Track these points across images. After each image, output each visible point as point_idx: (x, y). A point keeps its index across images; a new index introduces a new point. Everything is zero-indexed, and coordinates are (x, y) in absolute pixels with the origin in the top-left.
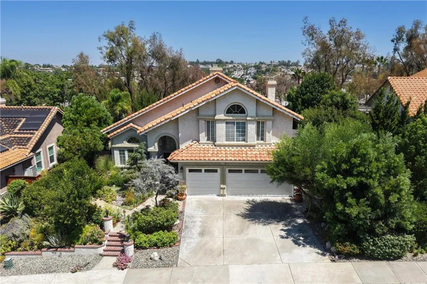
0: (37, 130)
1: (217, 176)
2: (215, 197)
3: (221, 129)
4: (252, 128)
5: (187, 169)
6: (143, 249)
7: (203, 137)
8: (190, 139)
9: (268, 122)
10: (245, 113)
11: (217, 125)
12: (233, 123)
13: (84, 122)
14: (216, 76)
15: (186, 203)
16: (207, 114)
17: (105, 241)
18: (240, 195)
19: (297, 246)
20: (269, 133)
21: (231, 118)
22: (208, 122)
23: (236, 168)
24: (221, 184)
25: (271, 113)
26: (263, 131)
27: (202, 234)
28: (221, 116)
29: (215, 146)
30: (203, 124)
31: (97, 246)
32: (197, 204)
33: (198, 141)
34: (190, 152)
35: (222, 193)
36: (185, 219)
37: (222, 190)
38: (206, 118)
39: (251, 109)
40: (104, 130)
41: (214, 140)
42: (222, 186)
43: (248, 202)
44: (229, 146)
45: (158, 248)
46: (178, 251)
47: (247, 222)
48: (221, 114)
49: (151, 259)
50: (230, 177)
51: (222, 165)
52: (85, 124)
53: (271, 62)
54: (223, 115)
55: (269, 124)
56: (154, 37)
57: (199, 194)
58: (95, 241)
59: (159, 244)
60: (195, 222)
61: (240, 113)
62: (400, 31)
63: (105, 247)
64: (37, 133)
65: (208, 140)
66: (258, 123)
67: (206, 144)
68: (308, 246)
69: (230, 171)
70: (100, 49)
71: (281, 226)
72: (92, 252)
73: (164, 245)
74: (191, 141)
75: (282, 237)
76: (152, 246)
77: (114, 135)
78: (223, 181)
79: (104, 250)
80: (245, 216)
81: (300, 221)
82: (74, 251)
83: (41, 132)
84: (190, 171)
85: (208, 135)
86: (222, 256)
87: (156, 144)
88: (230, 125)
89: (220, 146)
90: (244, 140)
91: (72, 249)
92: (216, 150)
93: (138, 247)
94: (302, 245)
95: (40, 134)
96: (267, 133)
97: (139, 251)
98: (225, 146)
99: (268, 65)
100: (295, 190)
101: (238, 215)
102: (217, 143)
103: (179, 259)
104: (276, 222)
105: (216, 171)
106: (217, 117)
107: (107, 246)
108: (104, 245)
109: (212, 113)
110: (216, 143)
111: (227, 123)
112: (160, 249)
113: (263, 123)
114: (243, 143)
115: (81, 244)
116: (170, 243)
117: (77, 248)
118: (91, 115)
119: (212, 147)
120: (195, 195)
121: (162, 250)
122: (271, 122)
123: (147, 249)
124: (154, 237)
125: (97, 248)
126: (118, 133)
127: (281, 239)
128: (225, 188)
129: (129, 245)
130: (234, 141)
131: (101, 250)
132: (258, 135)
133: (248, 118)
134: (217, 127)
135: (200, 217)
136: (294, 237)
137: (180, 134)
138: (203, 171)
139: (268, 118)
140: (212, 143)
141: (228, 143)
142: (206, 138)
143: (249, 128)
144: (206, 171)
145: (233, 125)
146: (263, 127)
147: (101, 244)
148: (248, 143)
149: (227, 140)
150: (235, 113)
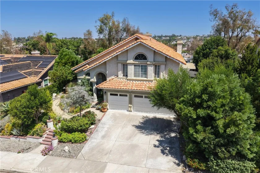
0: (46, 68)
1: (127, 99)
2: (125, 112)
3: (131, 70)
4: (151, 70)
5: (109, 94)
6: (63, 143)
7: (120, 74)
8: (113, 75)
9: (162, 65)
10: (146, 59)
11: (128, 66)
12: (139, 66)
13: (63, 64)
14: (136, 37)
15: (106, 114)
16: (123, 60)
17: (44, 135)
18: (142, 112)
19: (162, 154)
20: (163, 73)
21: (137, 62)
22: (124, 65)
23: (139, 94)
24: (129, 104)
25: (164, 60)
26: (159, 72)
27: (103, 137)
28: (131, 61)
29: (127, 80)
30: (120, 66)
31: (39, 138)
32: (112, 116)
33: (118, 76)
34: (111, 83)
35: (129, 109)
36: (99, 125)
37: (129, 108)
38: (122, 62)
39: (150, 57)
40: (73, 69)
41: (127, 76)
42: (130, 105)
43: (144, 117)
44: (135, 80)
45: (72, 143)
46: (83, 147)
47: (137, 131)
48: (131, 60)
49: (64, 151)
50: (135, 100)
51: (129, 92)
52: (64, 65)
53: (203, 35)
54: (132, 60)
55: (163, 67)
56: (125, 20)
57: (116, 109)
58: (38, 135)
59: (73, 141)
60: (104, 128)
61: (144, 59)
63: (44, 139)
64: (45, 69)
65: (124, 76)
66: (156, 66)
67: (122, 78)
68: (170, 155)
69: (135, 96)
70: (96, 27)
71: (158, 137)
72: (35, 140)
73: (76, 142)
74: (114, 76)
75: (155, 146)
76: (69, 142)
77: (78, 71)
78: (131, 102)
79: (43, 141)
80: (137, 127)
81: (173, 135)
82: (26, 139)
83: (47, 68)
84: (111, 94)
85: (124, 73)
86: (108, 155)
87: (95, 77)
88: (137, 67)
89: (130, 80)
90: (146, 77)
91: (25, 138)
92: (127, 82)
93: (60, 141)
94: (166, 154)
95: (46, 70)
97: (61, 144)
98: (133, 80)
99: (201, 37)
101: (133, 126)
102: (129, 78)
103: (80, 153)
104: (156, 134)
105: (126, 96)
106: (128, 62)
107: (45, 138)
108: (43, 137)
109: (125, 59)
110: (127, 78)
111: (135, 66)
112: (73, 144)
113: (159, 66)
114: (145, 79)
115: (31, 135)
116: (79, 141)
117: (28, 137)
118: (67, 60)
119: (125, 80)
120: (114, 109)
121: (74, 145)
122: (164, 66)
123: (66, 143)
124: (70, 136)
125: (38, 139)
126: (80, 70)
127: (153, 147)
128: (131, 107)
129: (54, 140)
130: (139, 77)
131: (41, 140)
132: (155, 74)
133: (148, 63)
134: (128, 68)
135: (109, 125)
136: (163, 147)
137: (107, 72)
138: (119, 95)
139: (162, 63)
141: (135, 78)
142: (123, 75)
143: (149, 70)
144: (120, 95)
145: (139, 67)
146: (159, 69)
147: (41, 136)
148: (148, 79)
149: (135, 76)
150: (140, 59)
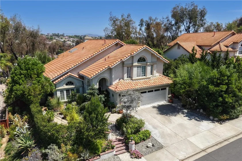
4: (149, 69)
8: (118, 79)
9: (154, 65)
10: (145, 61)
11: (134, 68)
12: (140, 67)
14: (118, 42)
16: (128, 63)
20: (155, 71)
21: (140, 64)
22: (128, 68)
23: (144, 91)
25: (156, 60)
26: (152, 70)
28: (136, 64)
29: (132, 80)
30: (125, 69)
33: (123, 79)
35: (138, 105)
38: (127, 65)
41: (131, 77)
43: (153, 107)
44: (139, 79)
54: (136, 63)
61: (143, 61)
62: (142, 21)
67: (127, 80)
69: (142, 93)
75: (189, 120)
88: (139, 68)
89: (135, 80)
90: (145, 75)
94: (201, 121)
96: (154, 71)
98: (137, 80)
100: (168, 97)
102: (134, 78)
106: (134, 64)
109: (131, 63)
111: (138, 67)
113: (152, 66)
114: (144, 77)
122: (156, 65)
130: (141, 76)
133: (147, 64)
134: (134, 70)
137: (113, 76)
140: (130, 79)
142: (127, 77)
143: (148, 69)
145: (140, 68)
146: (152, 68)
148: (148, 77)
149: (137, 76)
150: (141, 62)
